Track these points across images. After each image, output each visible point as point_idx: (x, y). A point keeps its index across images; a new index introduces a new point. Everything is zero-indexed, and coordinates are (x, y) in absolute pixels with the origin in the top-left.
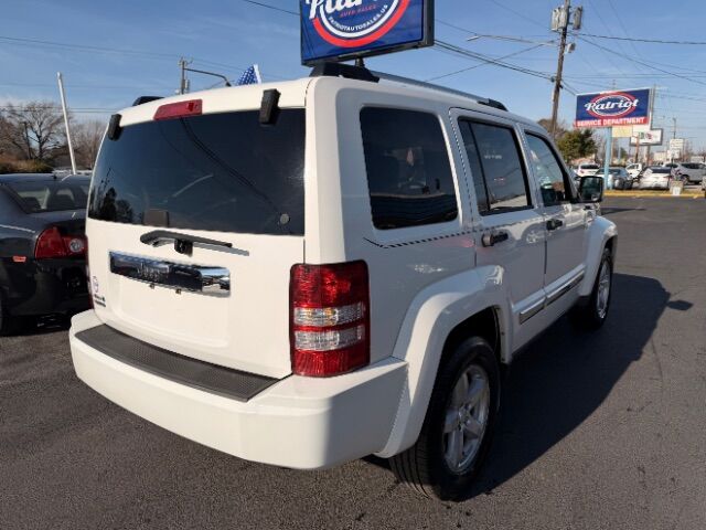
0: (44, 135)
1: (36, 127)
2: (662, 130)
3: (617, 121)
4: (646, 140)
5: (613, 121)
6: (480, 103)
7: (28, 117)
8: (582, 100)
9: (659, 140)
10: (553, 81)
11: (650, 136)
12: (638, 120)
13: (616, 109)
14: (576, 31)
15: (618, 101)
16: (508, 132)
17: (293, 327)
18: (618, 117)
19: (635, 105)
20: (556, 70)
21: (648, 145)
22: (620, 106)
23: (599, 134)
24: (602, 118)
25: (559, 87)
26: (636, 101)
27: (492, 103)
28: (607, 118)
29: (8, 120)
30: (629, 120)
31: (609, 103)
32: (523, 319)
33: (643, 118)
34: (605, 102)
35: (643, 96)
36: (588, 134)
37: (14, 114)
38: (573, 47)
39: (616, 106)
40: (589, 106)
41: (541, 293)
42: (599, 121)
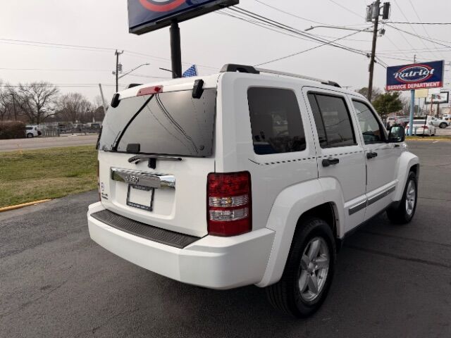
0: (41, 102)
1: (36, 98)
2: (448, 92)
3: (418, 86)
4: (436, 100)
5: (415, 85)
6: (323, 83)
7: (31, 91)
8: (391, 71)
9: (446, 99)
10: (368, 57)
11: (439, 97)
12: (435, 84)
13: (417, 76)
14: (385, 21)
15: (419, 70)
16: (341, 100)
17: (209, 208)
18: (419, 82)
19: (432, 72)
20: (371, 49)
21: (438, 103)
22: (420, 74)
23: (405, 95)
24: (407, 83)
25: (373, 61)
26: (433, 70)
27: (331, 83)
28: (411, 83)
29: (19, 94)
30: (428, 84)
31: (411, 72)
32: (352, 212)
33: (438, 83)
34: (409, 71)
35: (438, 66)
36: (396, 95)
37: (22, 89)
38: (383, 32)
39: (417, 74)
40: (396, 75)
41: (364, 197)
42: (404, 86)
